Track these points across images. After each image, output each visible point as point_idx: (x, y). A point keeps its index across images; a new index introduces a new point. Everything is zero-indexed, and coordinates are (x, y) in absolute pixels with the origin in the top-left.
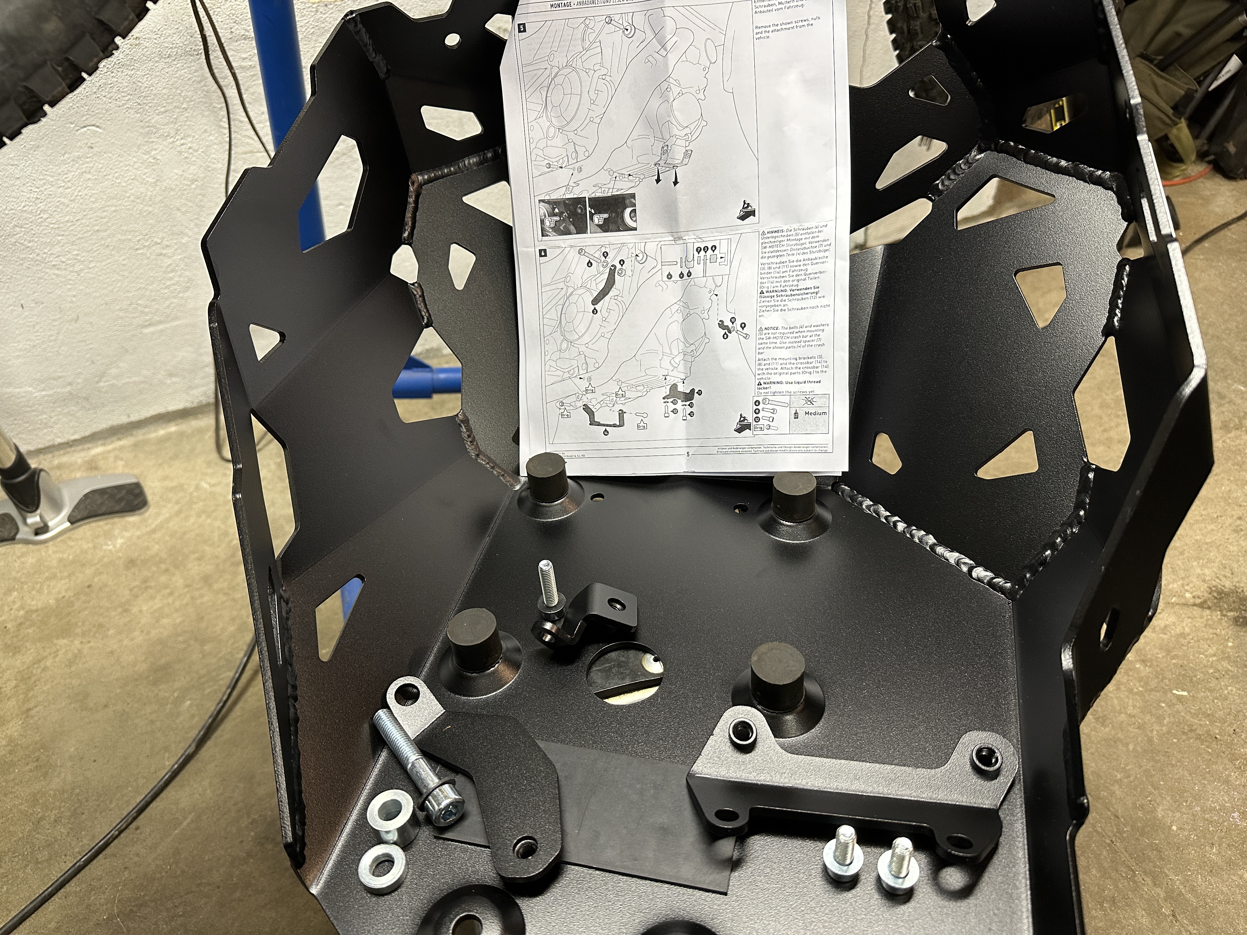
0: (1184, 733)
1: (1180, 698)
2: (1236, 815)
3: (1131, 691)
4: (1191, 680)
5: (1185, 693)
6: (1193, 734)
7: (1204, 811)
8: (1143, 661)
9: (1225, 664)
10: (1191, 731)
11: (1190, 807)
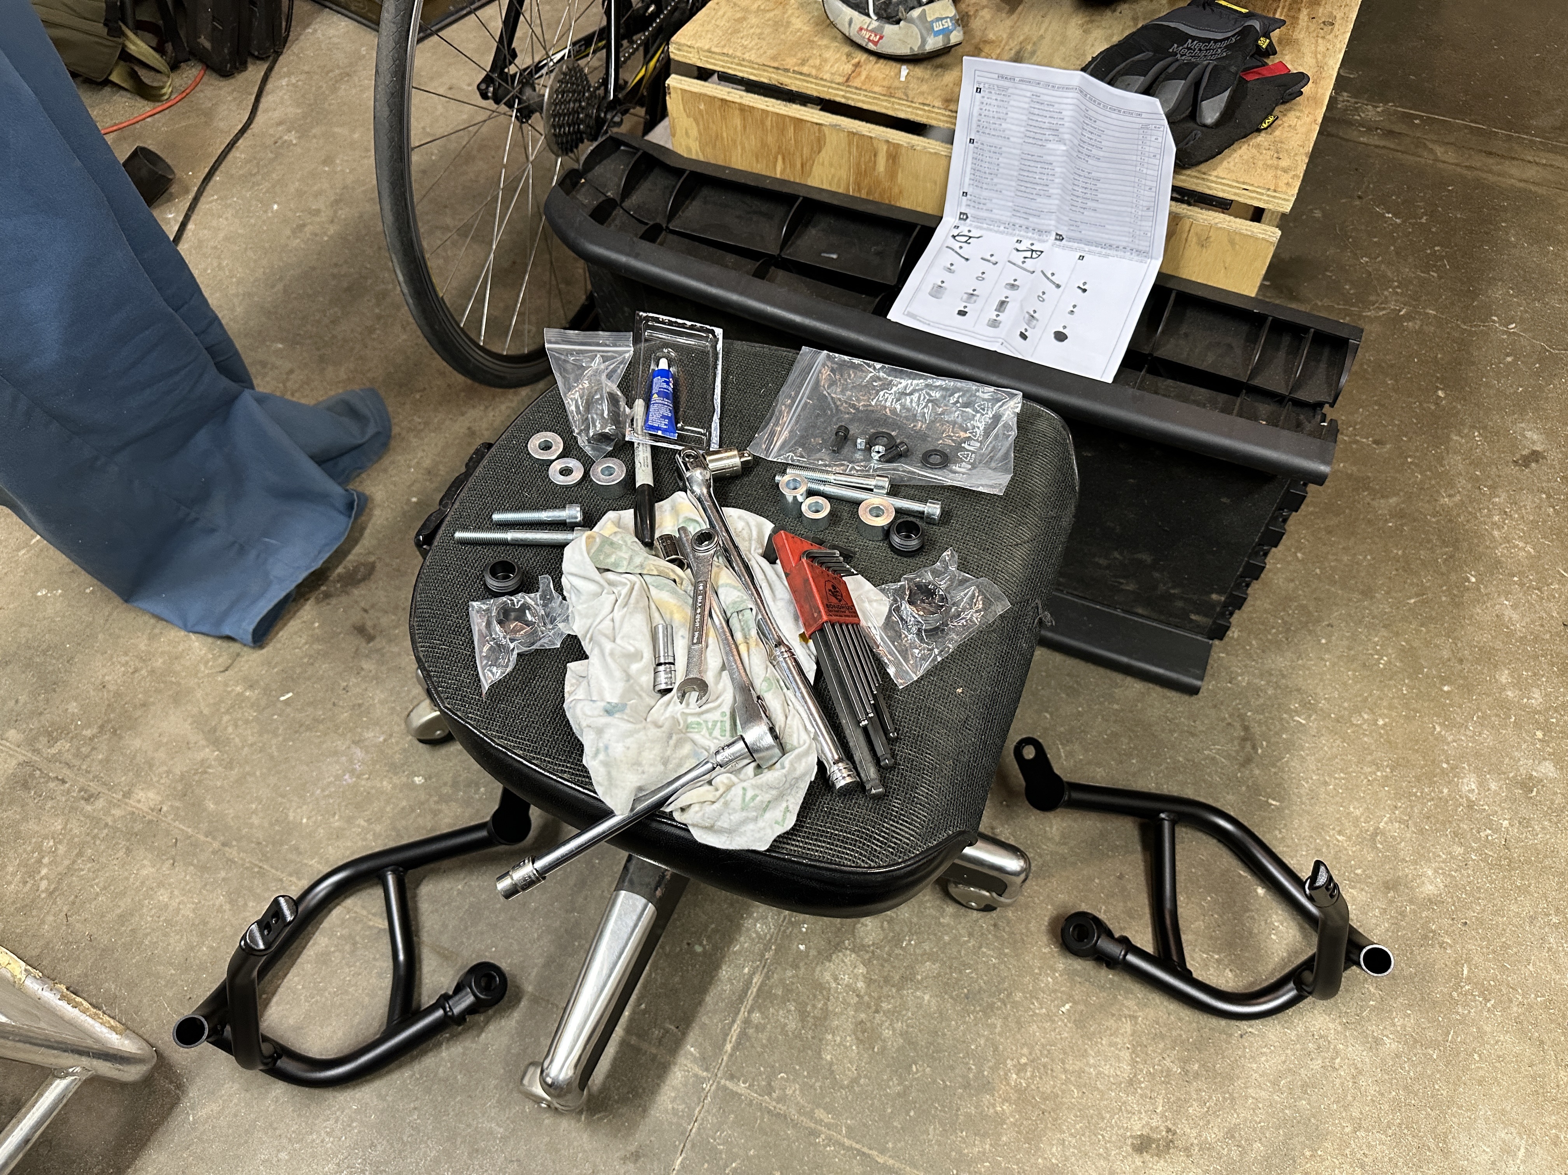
0: (296, 732)
1: (287, 702)
2: (347, 777)
3: (247, 722)
4: (293, 679)
5: (290, 695)
6: (303, 728)
7: (323, 790)
8: (251, 687)
9: (316, 646)
10: (301, 726)
11: (312, 794)
